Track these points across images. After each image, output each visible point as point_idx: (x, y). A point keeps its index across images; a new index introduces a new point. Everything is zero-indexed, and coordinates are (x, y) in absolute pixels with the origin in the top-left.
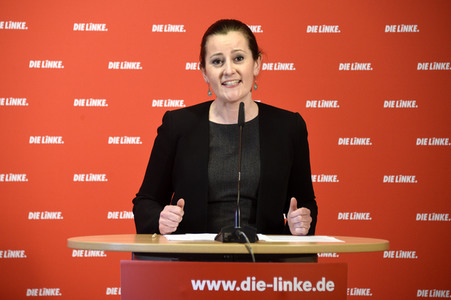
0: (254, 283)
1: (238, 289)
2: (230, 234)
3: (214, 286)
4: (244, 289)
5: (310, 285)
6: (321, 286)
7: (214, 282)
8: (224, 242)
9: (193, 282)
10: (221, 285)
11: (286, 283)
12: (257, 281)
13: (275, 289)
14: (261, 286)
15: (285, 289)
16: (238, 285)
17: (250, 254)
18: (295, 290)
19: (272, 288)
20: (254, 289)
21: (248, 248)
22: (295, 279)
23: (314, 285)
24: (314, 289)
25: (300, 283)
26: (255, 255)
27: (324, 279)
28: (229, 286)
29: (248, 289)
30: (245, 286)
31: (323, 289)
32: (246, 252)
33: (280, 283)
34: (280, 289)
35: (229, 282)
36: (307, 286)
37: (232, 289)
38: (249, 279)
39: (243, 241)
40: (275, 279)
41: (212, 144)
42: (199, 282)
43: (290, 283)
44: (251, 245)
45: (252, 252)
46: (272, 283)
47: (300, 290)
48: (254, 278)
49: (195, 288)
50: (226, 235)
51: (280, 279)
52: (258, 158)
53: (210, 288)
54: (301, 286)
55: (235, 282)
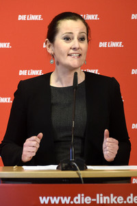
0: (83, 198)
1: (72, 202)
2: (66, 164)
3: (55, 200)
4: (76, 202)
5: (122, 199)
6: (130, 200)
7: (55, 198)
8: (63, 170)
9: (41, 198)
10: (60, 200)
11: (105, 198)
12: (85, 197)
13: (98, 202)
14: (88, 200)
15: (105, 202)
16: (72, 199)
17: (80, 178)
18: (112, 202)
19: (96, 202)
20: (83, 202)
21: (78, 174)
22: (112, 195)
23: (125, 199)
24: (125, 202)
25: (115, 198)
26: (83, 178)
27: (132, 195)
28: (66, 200)
29: (79, 202)
30: (77, 200)
31: (131, 202)
32: (77, 176)
33: (101, 198)
34: (101, 202)
35: (65, 198)
36: (120, 200)
37: (68, 202)
38: (79, 195)
39: (75, 169)
40: (98, 195)
41: (53, 101)
42: (44, 198)
43: (108, 198)
44: (81, 172)
45: (82, 177)
46: (96, 198)
47: (115, 202)
48: (83, 195)
49: (42, 202)
50: (64, 165)
51: (101, 195)
52: (85, 109)
53: (53, 202)
54: (116, 200)
55: (69, 198)
